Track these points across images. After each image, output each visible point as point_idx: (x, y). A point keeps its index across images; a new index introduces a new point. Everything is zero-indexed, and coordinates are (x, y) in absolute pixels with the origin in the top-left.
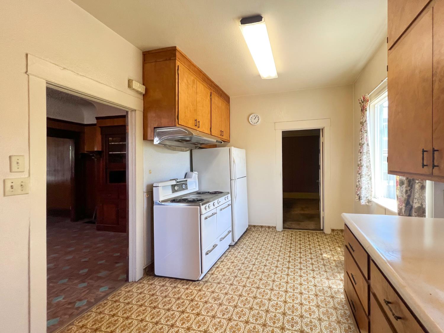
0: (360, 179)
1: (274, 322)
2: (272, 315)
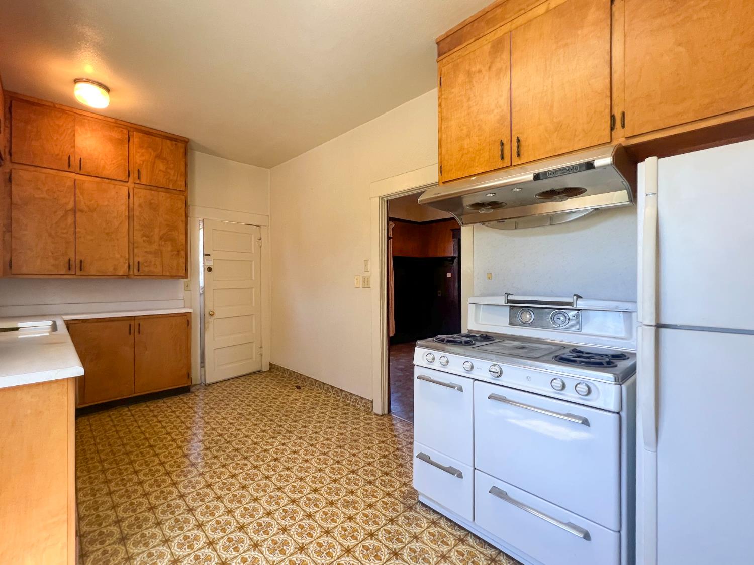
1: (231, 542)
2: (242, 547)
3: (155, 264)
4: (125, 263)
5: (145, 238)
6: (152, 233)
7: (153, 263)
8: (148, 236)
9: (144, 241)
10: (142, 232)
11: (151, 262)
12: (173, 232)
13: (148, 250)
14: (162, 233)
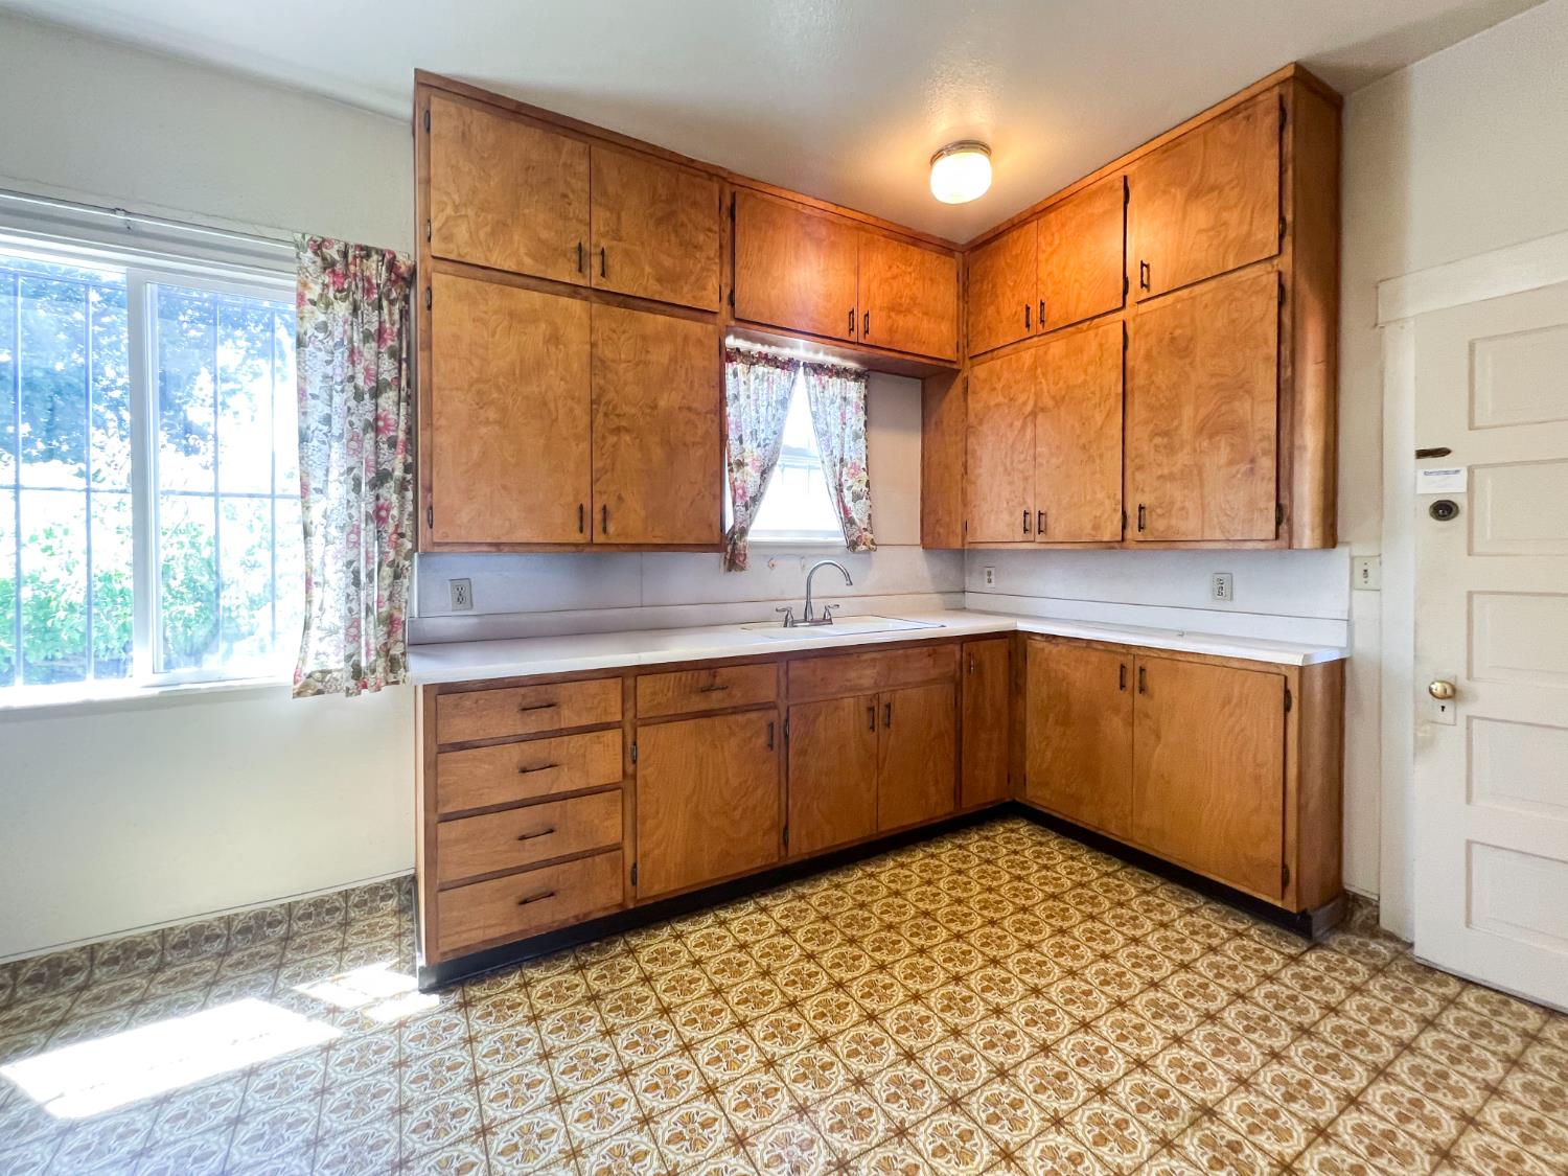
3: (1183, 508)
4: (1115, 510)
5: (1158, 440)
6: (1176, 423)
7: (1178, 505)
8: (1166, 434)
9: (1156, 447)
10: (1152, 426)
11: (1172, 503)
12: (1237, 404)
13: (1166, 471)
14: (1203, 412)
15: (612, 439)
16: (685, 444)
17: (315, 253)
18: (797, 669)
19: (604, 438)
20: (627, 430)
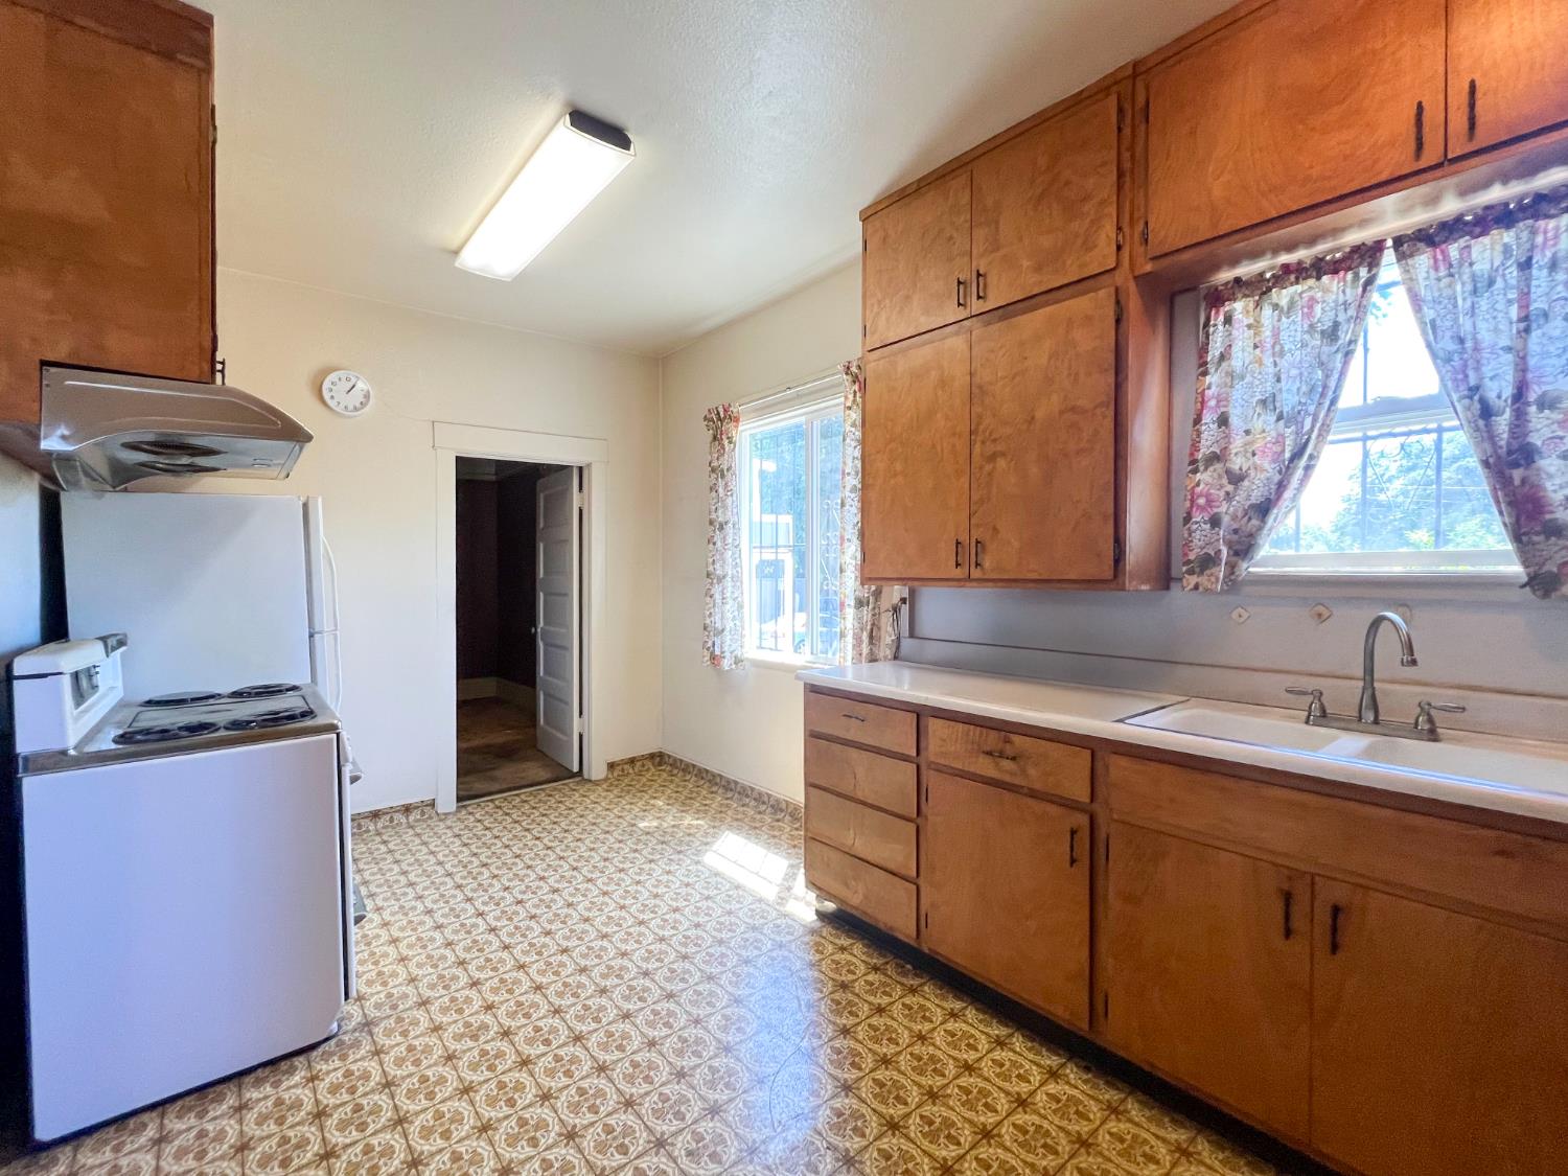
0: (712, 610)
15: (988, 468)
16: (1066, 455)
17: (847, 374)
18: (1119, 767)
19: (981, 468)
20: (1003, 454)
